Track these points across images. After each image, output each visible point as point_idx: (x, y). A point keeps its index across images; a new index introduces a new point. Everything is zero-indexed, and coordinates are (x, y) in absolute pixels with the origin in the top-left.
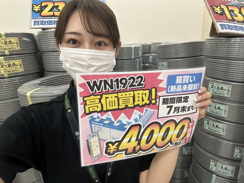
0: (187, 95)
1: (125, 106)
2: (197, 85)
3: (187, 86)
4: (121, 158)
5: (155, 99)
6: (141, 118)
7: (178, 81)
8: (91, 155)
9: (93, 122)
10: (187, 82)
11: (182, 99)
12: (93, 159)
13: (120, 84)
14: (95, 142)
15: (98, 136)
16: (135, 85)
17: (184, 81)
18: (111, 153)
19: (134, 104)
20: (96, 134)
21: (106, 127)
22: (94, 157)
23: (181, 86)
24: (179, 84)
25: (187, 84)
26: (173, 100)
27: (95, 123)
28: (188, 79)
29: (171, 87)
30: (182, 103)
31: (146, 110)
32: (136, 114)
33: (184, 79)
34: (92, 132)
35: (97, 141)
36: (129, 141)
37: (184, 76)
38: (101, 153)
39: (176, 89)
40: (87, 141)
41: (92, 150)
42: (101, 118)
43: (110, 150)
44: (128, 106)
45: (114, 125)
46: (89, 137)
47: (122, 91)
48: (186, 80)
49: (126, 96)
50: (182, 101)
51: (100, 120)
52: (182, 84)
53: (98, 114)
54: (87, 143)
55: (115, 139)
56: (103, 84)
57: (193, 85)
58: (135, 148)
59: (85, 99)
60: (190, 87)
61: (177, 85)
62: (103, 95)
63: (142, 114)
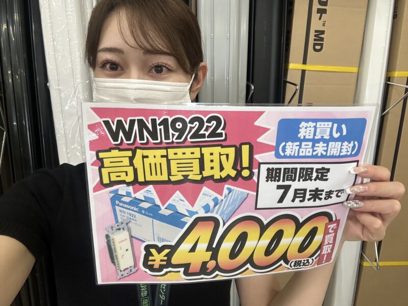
0: (326, 166)
1: (183, 178)
2: (352, 145)
3: (325, 145)
4: (176, 280)
5: (250, 168)
6: (218, 206)
7: (305, 134)
8: (115, 264)
9: (117, 202)
10: (327, 137)
11: (312, 174)
12: (120, 274)
13: (171, 131)
14: (123, 241)
15: (128, 231)
16: (205, 134)
17: (317, 133)
18: (154, 267)
19: (201, 173)
20: (124, 225)
21: (145, 214)
22: (122, 269)
23: (310, 144)
24: (305, 140)
25: (326, 142)
26: (290, 174)
27: (121, 204)
28: (329, 130)
29: (287, 144)
30: (313, 181)
31: (228, 188)
32: (206, 195)
33: (318, 130)
34: (117, 221)
35: (126, 239)
36: (193, 249)
37: (319, 123)
38: (136, 265)
39: (299, 150)
40: (107, 236)
41: (116, 255)
42: (133, 196)
43: (154, 260)
44: (189, 178)
45: (159, 212)
46: (111, 229)
47: (175, 145)
48: (323, 131)
49: (184, 156)
50: (313, 178)
51: (131, 199)
52: (315, 141)
53: (128, 188)
54: (106, 240)
55: (163, 240)
56: (136, 127)
57: (340, 143)
58: (204, 264)
59: (101, 155)
60: (335, 148)
61: (301, 141)
62: (138, 150)
63: (220, 197)
